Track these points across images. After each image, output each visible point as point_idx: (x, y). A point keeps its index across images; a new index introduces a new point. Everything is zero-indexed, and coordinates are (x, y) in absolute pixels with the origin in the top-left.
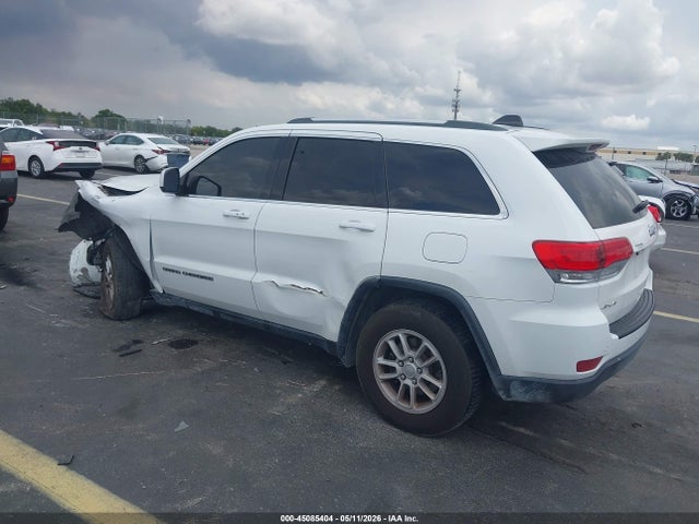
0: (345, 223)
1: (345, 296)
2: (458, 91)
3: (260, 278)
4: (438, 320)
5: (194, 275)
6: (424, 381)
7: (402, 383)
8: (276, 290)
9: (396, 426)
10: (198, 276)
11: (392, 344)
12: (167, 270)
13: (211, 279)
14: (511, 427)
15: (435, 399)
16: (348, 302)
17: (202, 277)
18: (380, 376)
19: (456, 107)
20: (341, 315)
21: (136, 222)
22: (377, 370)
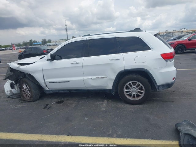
0: (111, 59)
1: (114, 77)
2: (66, 26)
3: (86, 78)
4: (141, 77)
5: (62, 82)
6: (138, 92)
7: (132, 94)
8: (92, 80)
9: (132, 105)
10: (63, 82)
11: (128, 86)
12: (51, 83)
13: (68, 82)
14: (153, 98)
15: (142, 95)
16: (115, 78)
17: (65, 82)
18: (126, 94)
19: (67, 30)
20: (113, 82)
21: (36, 71)
22: (125, 93)
